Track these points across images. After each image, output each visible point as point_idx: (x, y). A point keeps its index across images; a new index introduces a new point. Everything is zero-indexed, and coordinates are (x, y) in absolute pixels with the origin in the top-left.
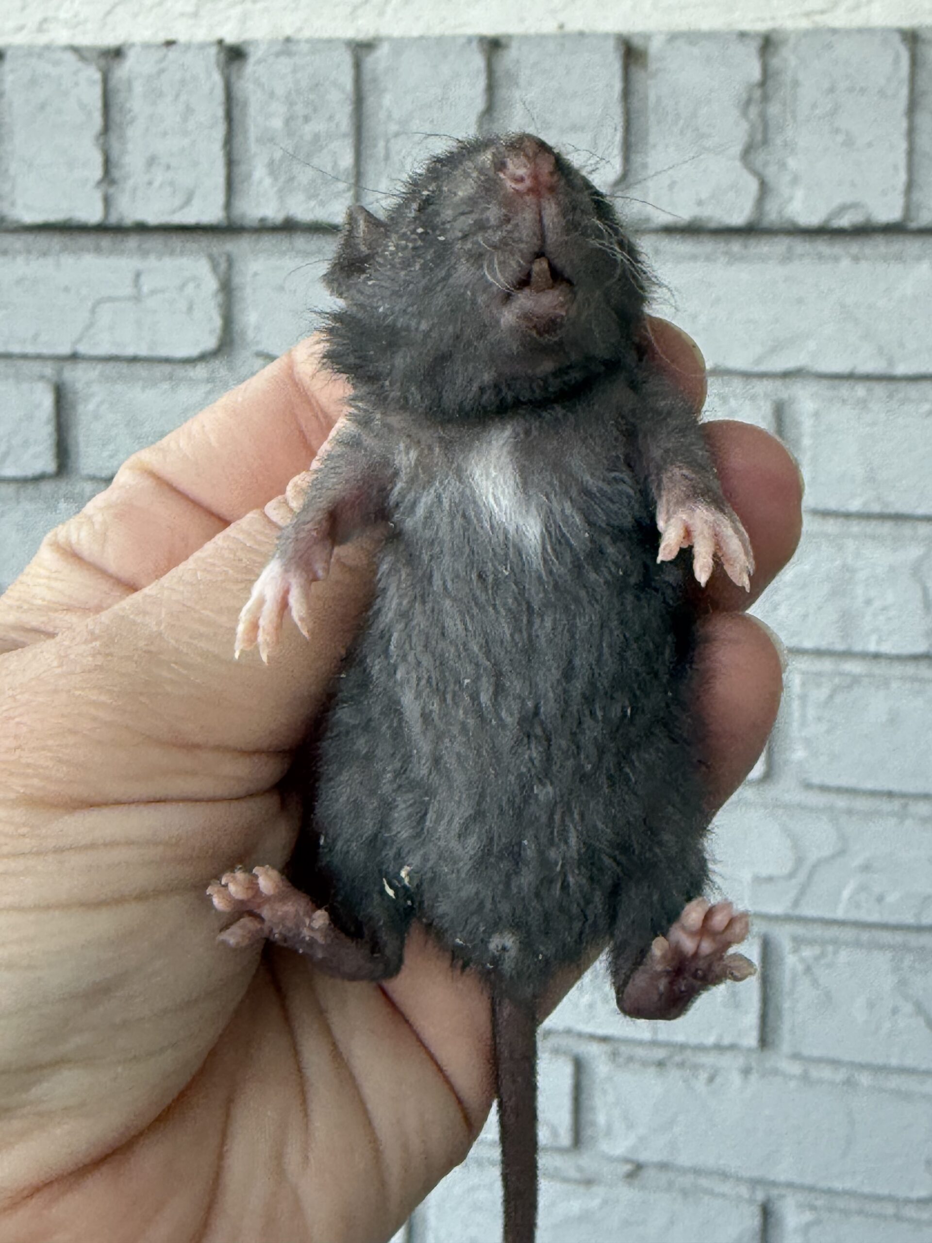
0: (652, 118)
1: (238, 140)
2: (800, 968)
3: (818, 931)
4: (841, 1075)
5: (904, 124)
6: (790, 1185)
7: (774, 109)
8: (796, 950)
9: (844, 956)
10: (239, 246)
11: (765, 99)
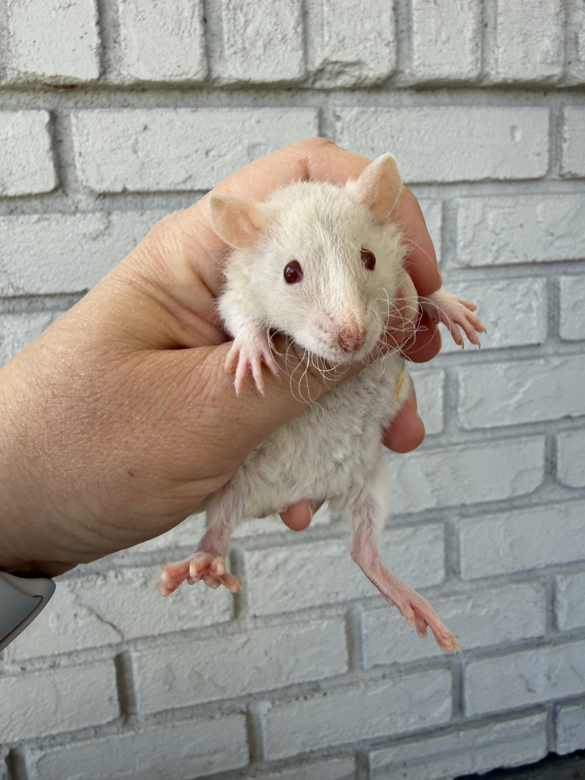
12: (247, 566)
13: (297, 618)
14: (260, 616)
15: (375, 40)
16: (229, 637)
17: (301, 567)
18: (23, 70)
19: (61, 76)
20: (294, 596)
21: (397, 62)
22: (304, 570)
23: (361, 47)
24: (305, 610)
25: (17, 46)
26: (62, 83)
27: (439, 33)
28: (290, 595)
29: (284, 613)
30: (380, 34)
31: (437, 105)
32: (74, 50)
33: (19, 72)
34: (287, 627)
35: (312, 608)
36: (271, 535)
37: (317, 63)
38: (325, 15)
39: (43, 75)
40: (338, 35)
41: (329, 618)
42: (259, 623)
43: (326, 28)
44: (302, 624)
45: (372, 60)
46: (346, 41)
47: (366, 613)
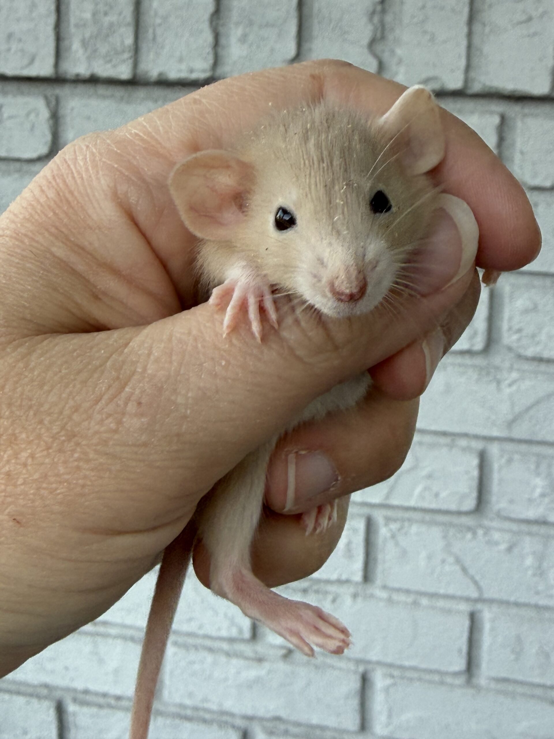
0: (316, 21)
1: (63, 26)
2: (389, 535)
3: (400, 514)
4: (410, 599)
5: (465, 30)
6: (379, 663)
7: (388, 18)
8: (386, 525)
9: (414, 529)
10: (64, 91)
11: (384, 11)
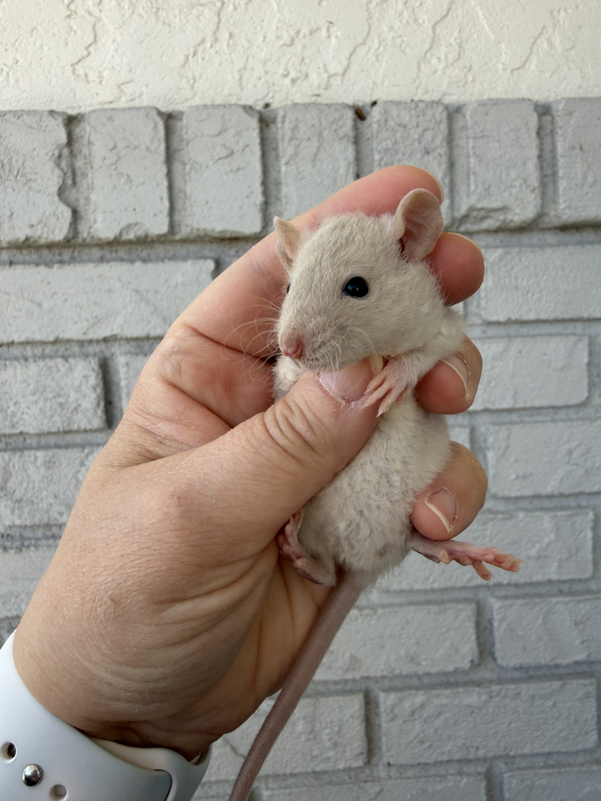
12: (382, 708)
13: (433, 771)
14: (393, 765)
15: (521, 186)
16: (362, 784)
17: (439, 714)
18: (196, 226)
19: (228, 231)
20: (430, 746)
21: (542, 206)
22: (442, 718)
23: (506, 194)
24: (442, 762)
25: (192, 206)
26: (228, 236)
27: (585, 177)
28: (427, 745)
29: (419, 764)
30: (525, 181)
31: (582, 243)
32: (241, 208)
33: (192, 229)
34: (423, 780)
35: (449, 761)
36: (407, 676)
37: (463, 209)
38: (472, 166)
39: (213, 230)
40: (484, 183)
41: (469, 775)
42: (393, 772)
43: (472, 178)
44: (438, 779)
45: (518, 205)
46: (491, 189)
47: (509, 774)
